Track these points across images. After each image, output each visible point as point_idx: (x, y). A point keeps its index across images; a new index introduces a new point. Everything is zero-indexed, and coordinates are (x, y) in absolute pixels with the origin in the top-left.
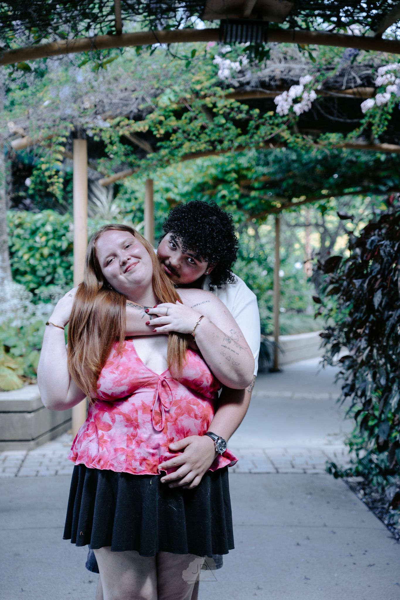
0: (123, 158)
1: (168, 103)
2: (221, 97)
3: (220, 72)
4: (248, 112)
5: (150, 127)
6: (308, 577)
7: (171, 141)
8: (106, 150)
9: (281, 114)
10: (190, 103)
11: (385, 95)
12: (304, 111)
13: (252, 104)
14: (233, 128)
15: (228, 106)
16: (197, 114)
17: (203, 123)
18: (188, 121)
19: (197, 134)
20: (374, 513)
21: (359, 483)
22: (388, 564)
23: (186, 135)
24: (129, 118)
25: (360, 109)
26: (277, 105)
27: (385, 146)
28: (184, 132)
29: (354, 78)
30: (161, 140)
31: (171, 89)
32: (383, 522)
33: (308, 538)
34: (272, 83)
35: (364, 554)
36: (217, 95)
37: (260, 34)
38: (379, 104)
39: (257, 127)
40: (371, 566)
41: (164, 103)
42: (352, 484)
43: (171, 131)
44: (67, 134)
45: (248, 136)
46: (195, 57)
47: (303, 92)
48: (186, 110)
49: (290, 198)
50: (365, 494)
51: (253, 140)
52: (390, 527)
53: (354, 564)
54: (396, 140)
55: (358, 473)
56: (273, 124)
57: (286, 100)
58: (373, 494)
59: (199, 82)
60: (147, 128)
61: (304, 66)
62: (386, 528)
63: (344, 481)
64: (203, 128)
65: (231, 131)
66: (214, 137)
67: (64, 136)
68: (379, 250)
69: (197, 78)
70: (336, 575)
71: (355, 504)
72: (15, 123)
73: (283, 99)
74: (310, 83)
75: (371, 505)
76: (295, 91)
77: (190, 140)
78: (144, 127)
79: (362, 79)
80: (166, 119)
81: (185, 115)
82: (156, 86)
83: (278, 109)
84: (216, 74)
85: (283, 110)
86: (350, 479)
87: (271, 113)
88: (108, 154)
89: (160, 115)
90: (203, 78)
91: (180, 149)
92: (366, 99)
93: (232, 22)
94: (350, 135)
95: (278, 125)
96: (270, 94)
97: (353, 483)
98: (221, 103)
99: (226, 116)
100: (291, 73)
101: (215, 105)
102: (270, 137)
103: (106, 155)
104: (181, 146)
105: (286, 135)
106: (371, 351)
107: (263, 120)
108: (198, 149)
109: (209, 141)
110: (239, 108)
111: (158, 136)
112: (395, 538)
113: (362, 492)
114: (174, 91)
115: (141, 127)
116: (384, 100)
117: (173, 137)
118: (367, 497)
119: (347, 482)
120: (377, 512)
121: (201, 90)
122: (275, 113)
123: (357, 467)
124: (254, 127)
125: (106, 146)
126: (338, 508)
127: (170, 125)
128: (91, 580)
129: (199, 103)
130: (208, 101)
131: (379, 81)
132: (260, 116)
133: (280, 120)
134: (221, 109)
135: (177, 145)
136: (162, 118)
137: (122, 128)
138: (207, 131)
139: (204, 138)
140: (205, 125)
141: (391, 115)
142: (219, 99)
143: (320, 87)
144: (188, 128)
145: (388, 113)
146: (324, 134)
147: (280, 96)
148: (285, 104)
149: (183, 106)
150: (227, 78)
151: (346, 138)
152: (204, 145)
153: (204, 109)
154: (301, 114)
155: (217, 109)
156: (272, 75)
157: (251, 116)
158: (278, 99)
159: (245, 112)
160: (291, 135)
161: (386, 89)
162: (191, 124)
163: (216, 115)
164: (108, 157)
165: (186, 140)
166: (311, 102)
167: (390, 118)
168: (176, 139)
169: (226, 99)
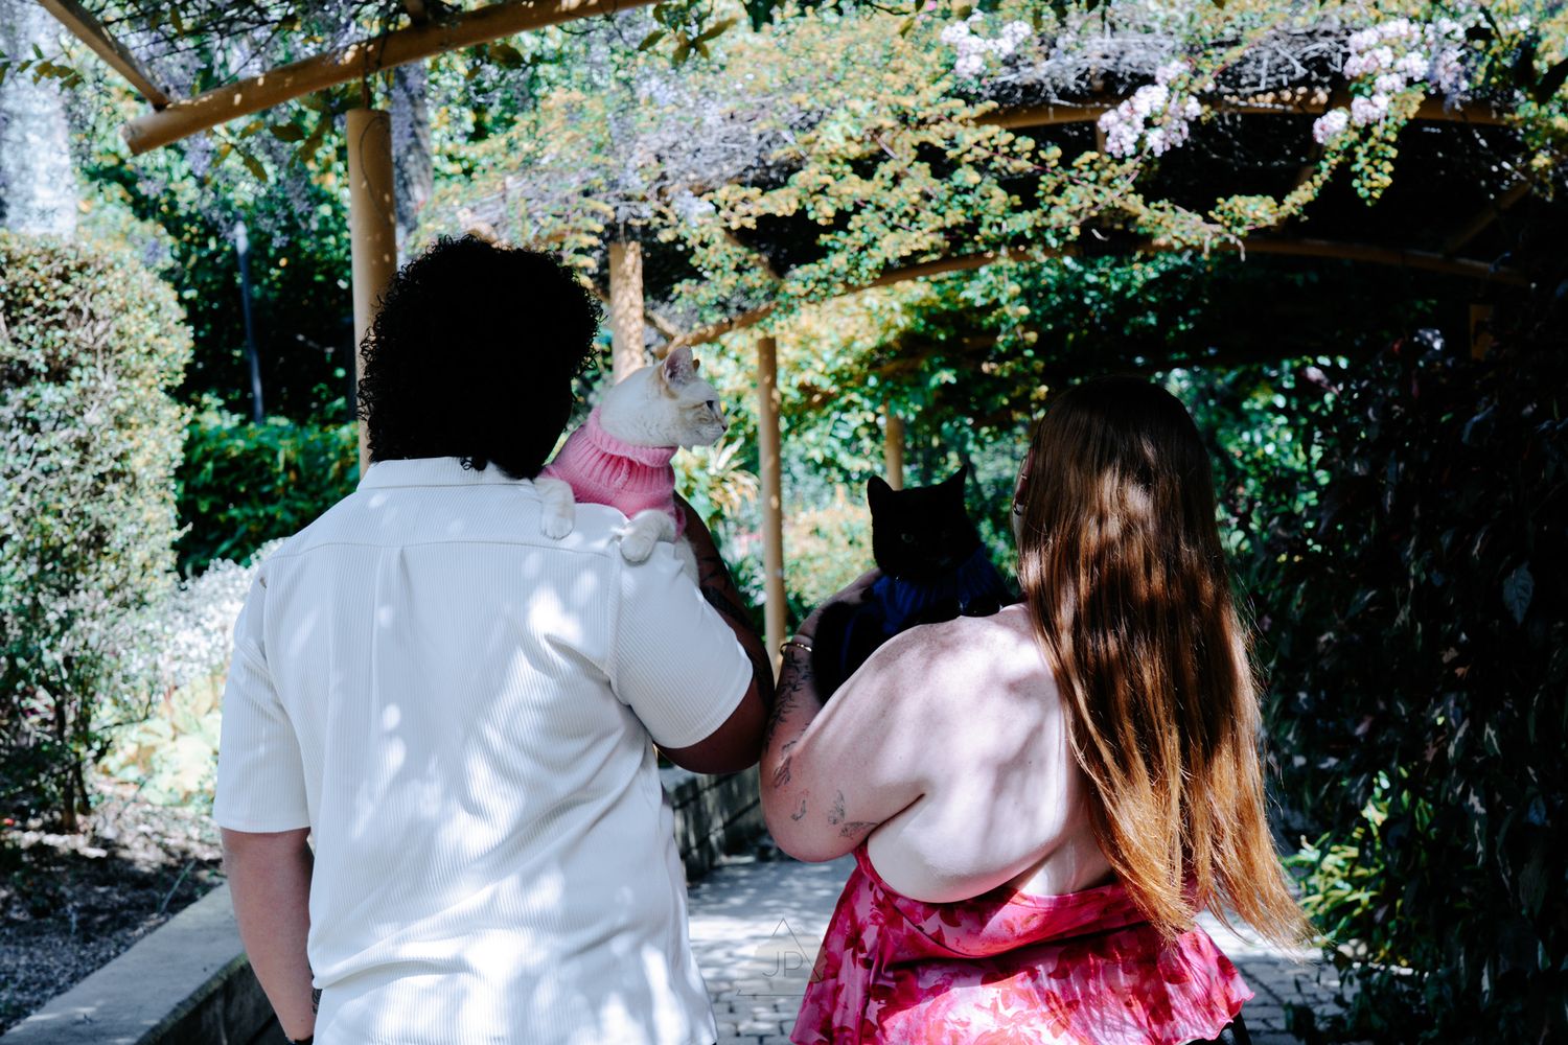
1: (840, 141)
2: (963, 122)
3: (959, 64)
4: (1034, 153)
5: (800, 201)
7: (851, 232)
8: (693, 261)
9: (1117, 154)
10: (888, 141)
11: (1374, 98)
12: (1173, 146)
13: (1042, 136)
14: (1000, 192)
15: (985, 144)
16: (910, 166)
17: (925, 187)
18: (888, 183)
19: (912, 212)
23: (882, 214)
24: (743, 185)
25: (1312, 136)
26: (1107, 135)
28: (879, 208)
29: (1287, 62)
30: (827, 230)
31: (845, 109)
36: (955, 119)
38: (1359, 123)
39: (1059, 190)
41: (832, 142)
43: (850, 208)
44: (599, 228)
45: (1037, 213)
47: (1169, 100)
48: (881, 156)
51: (1051, 222)
56: (1096, 182)
57: (1129, 123)
59: (911, 90)
60: (795, 206)
64: (925, 197)
65: (993, 203)
66: (954, 218)
67: (591, 233)
69: (906, 80)
72: (473, 210)
73: (1121, 120)
74: (1182, 77)
76: (1147, 100)
77: (893, 228)
78: (789, 203)
79: (1305, 64)
80: (836, 181)
81: (882, 168)
82: (807, 106)
83: (1111, 145)
84: (952, 67)
85: (1121, 146)
87: (1089, 156)
88: (699, 270)
89: (821, 173)
90: (918, 82)
91: (872, 251)
94: (1289, 200)
95: (1109, 182)
96: (1081, 111)
98: (968, 137)
99: (981, 167)
100: (1126, 59)
101: (952, 143)
102: (1093, 211)
103: (696, 274)
104: (873, 242)
105: (1133, 205)
107: (1073, 173)
108: (916, 248)
109: (943, 229)
110: (1010, 145)
111: (822, 222)
114: (853, 114)
115: (781, 204)
116: (1375, 113)
117: (855, 222)
121: (916, 108)
122: (1103, 154)
124: (1051, 189)
125: (691, 252)
127: (847, 195)
129: (911, 138)
130: (934, 136)
131: (1354, 66)
132: (1066, 162)
133: (1116, 169)
134: (969, 151)
135: (866, 241)
136: (827, 180)
138: (935, 203)
139: (930, 220)
140: (927, 189)
141: (1394, 145)
142: (961, 127)
143: (1210, 87)
144: (890, 200)
145: (1387, 142)
146: (1226, 200)
147: (1112, 112)
148: (1125, 130)
149: (874, 148)
150: (979, 77)
151: (1282, 208)
152: (932, 238)
153: (926, 152)
154: (1164, 153)
155: (958, 152)
156: (1084, 67)
157: (1043, 162)
158: (1108, 120)
159: (1028, 155)
160: (1146, 204)
161: (1373, 83)
162: (896, 191)
163: (955, 165)
164: (701, 278)
165: (887, 231)
166: (1190, 124)
167: (1393, 153)
168: (862, 229)
169: (978, 127)
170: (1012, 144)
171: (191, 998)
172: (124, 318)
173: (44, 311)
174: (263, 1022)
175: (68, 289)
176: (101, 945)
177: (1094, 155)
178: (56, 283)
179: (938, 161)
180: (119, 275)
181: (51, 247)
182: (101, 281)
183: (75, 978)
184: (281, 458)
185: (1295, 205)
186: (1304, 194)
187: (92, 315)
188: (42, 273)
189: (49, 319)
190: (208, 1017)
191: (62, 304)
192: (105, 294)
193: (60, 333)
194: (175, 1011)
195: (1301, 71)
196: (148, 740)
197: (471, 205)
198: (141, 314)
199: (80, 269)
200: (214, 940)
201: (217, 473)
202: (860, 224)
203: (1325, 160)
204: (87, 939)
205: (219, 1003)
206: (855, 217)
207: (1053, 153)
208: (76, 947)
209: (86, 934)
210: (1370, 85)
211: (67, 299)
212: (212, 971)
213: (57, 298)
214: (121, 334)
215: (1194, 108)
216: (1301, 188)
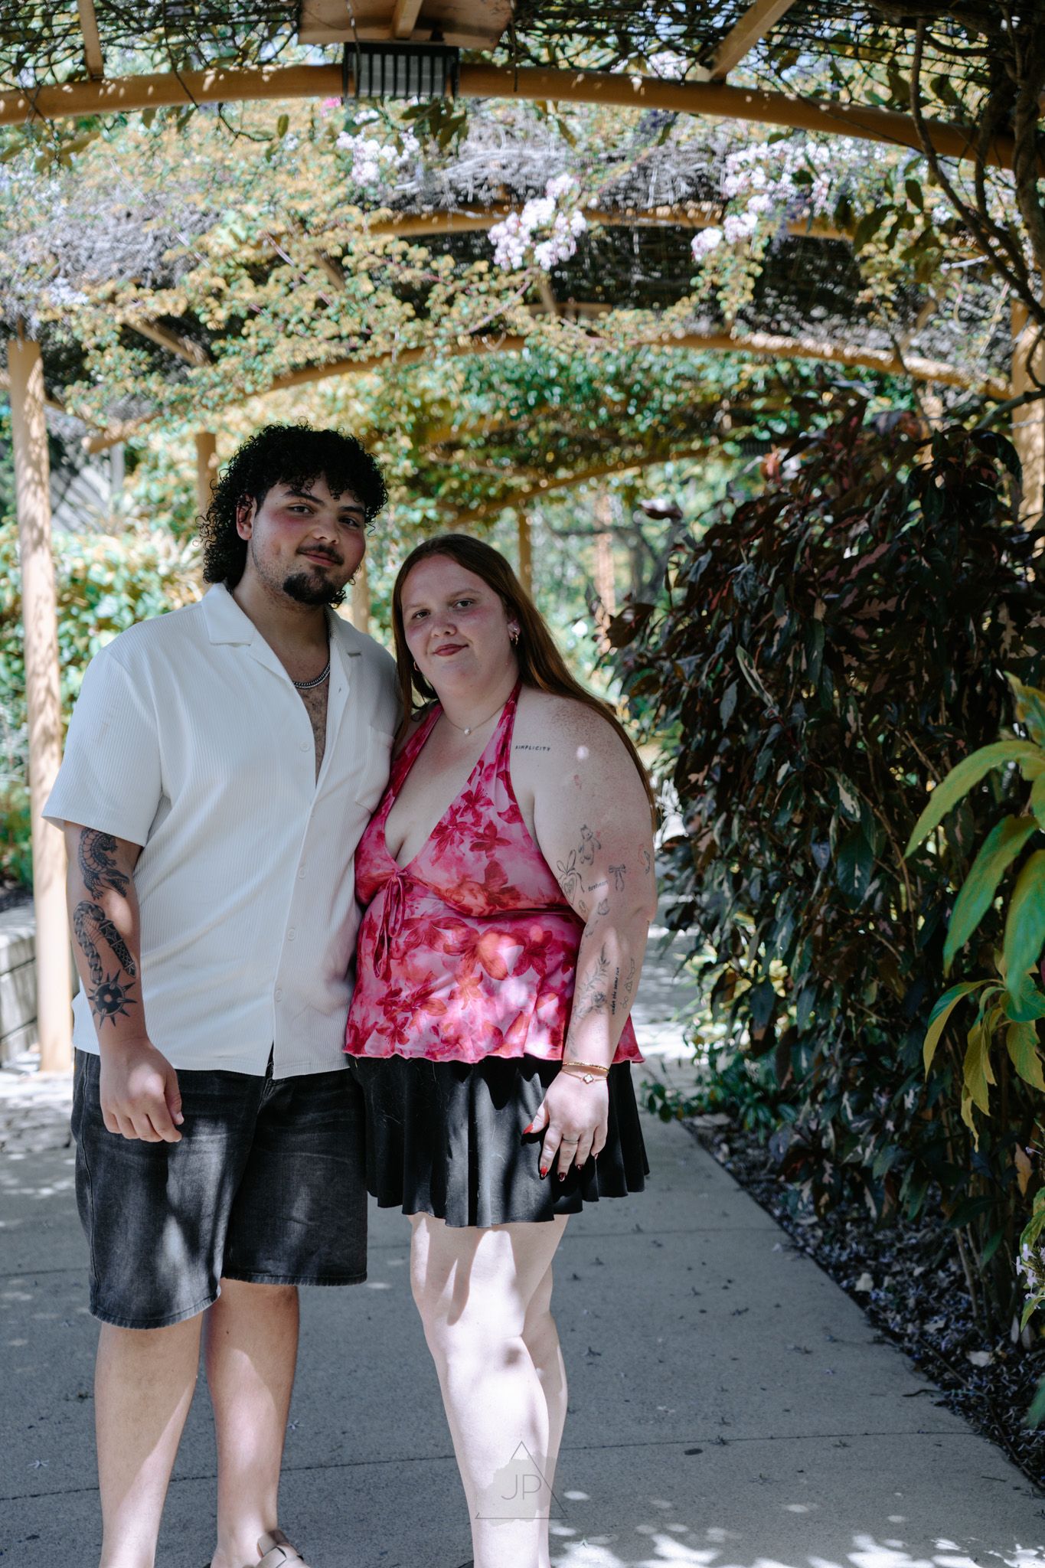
0: (129, 384)
1: (232, 244)
2: (359, 229)
3: (354, 171)
4: (426, 264)
5: (190, 304)
6: (596, 1349)
7: (245, 338)
8: (88, 364)
9: (505, 266)
10: (285, 247)
11: (744, 217)
12: (560, 260)
13: (435, 244)
14: (394, 301)
15: (379, 252)
16: (305, 273)
17: (320, 294)
18: (284, 290)
19: (307, 320)
20: (751, 1194)
21: (719, 1128)
22: (778, 1306)
23: (279, 322)
24: (139, 286)
25: (688, 254)
26: (496, 246)
27: (760, 339)
28: (275, 315)
29: (673, 179)
30: (219, 334)
31: (240, 211)
32: (771, 1213)
33: (599, 1263)
34: (483, 195)
35: (726, 1288)
36: (351, 226)
37: (439, 76)
38: (731, 241)
39: (450, 301)
40: (739, 1313)
41: (221, 245)
42: (701, 1131)
43: (243, 314)
45: (429, 324)
46: (289, 135)
47: (555, 214)
48: (276, 261)
49: (551, 469)
50: (733, 1152)
51: (442, 331)
52: (785, 1223)
53: (703, 1311)
54: (785, 326)
55: (715, 1107)
56: (488, 292)
57: (516, 235)
58: (750, 1151)
59: (305, 194)
60: (182, 307)
61: (553, 154)
62: (777, 1227)
63: (684, 1125)
64: (321, 304)
65: (388, 311)
66: (348, 325)
68: (731, 584)
69: (301, 184)
70: (660, 1340)
71: (709, 1177)
73: (509, 233)
74: (571, 190)
75: (744, 1177)
76: (537, 212)
77: (289, 336)
78: (176, 304)
79: (691, 183)
80: (229, 285)
81: (275, 274)
82: (202, 207)
83: (499, 256)
84: (348, 173)
85: (509, 259)
86: (699, 1121)
87: (482, 266)
88: (93, 373)
89: (213, 275)
90: (314, 186)
91: (267, 357)
92: (701, 230)
93: (370, 48)
94: (667, 315)
95: (500, 294)
96: (476, 220)
97: (706, 1128)
98: (360, 245)
99: (374, 274)
100: (525, 170)
101: (346, 252)
102: (482, 323)
103: (86, 376)
104: (267, 348)
105: (520, 317)
106: (728, 824)
107: (461, 284)
108: (311, 356)
109: (337, 336)
110: (404, 255)
111: (211, 326)
112: (795, 1247)
113: (725, 1148)
114: (245, 217)
115: (171, 304)
116: (743, 231)
117: (250, 326)
118: (735, 1158)
119: (692, 1128)
120: (758, 1191)
121: (312, 212)
122: (492, 266)
123: (712, 1092)
124: (443, 298)
125: (85, 354)
126: (669, 1189)
127: (242, 299)
128: (83, 1392)
129: (308, 245)
130: (330, 243)
131: (731, 185)
133: (504, 282)
134: (363, 259)
135: (260, 348)
136: (220, 282)
137: (121, 307)
138: (330, 311)
139: (325, 328)
140: (324, 297)
141: (762, 264)
142: (356, 234)
143: (594, 202)
144: (286, 306)
145: (754, 260)
146: (608, 313)
147: (502, 224)
148: (513, 242)
149: (268, 252)
150: (374, 185)
152: (325, 347)
154: (551, 267)
155: (352, 259)
156: (482, 176)
157: (436, 273)
158: (498, 232)
159: (420, 265)
160: (532, 316)
161: (746, 203)
162: (291, 297)
163: (350, 272)
164: (95, 383)
165: (281, 336)
166: (576, 239)
167: (758, 271)
168: (257, 333)
170: (405, 253)
195: (684, 188)
202: (253, 329)
203: (701, 277)
206: (248, 323)
210: (743, 207)
215: (579, 223)
216: (679, 304)
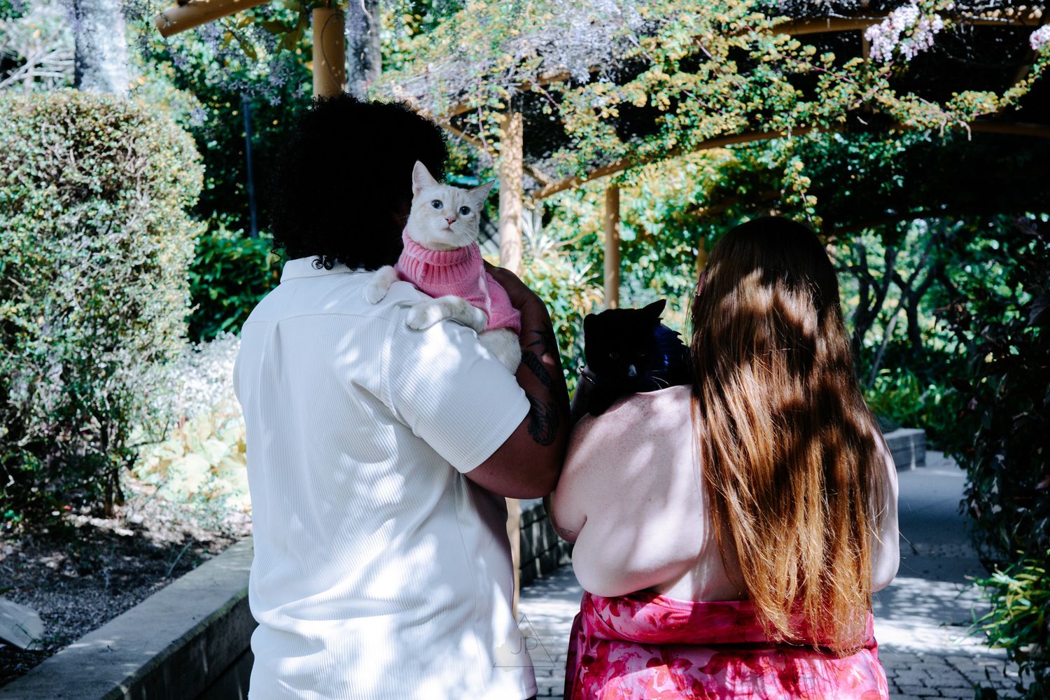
2: (764, 30)
4: (815, 58)
7: (679, 115)
9: (879, 59)
10: (707, 44)
12: (920, 52)
13: (822, 44)
14: (790, 87)
15: (779, 49)
16: (723, 64)
17: (733, 79)
18: (706, 78)
19: (721, 98)
23: (702, 102)
25: (1028, 44)
26: (871, 43)
28: (698, 96)
30: (664, 113)
31: (677, 21)
36: (758, 29)
39: (833, 85)
43: (678, 97)
45: (815, 104)
47: (919, 17)
48: (702, 57)
51: (825, 110)
57: (888, 35)
64: (732, 87)
65: (782, 92)
66: (753, 105)
72: (404, 87)
73: (882, 32)
76: (902, 17)
77: (709, 112)
80: (670, 77)
81: (703, 66)
82: (647, 16)
83: (874, 52)
85: (882, 55)
87: (856, 61)
89: (661, 72)
91: (693, 130)
94: (1007, 94)
95: (872, 82)
98: (765, 43)
99: (776, 66)
101: (755, 48)
102: (857, 105)
104: (693, 123)
105: (888, 98)
107: (843, 73)
108: (725, 128)
109: (745, 113)
114: (682, 24)
117: (682, 107)
124: (827, 85)
127: (677, 85)
129: (724, 44)
130: (742, 42)
132: (838, 64)
133: (876, 71)
134: (767, 54)
135: (689, 123)
136: (665, 77)
138: (739, 92)
139: (734, 104)
140: (734, 82)
142: (761, 34)
143: (950, 6)
144: (706, 90)
146: (959, 93)
147: (876, 26)
148: (886, 42)
149: (696, 50)
151: (1002, 100)
153: (736, 54)
154: (913, 58)
155: (759, 54)
157: (821, 64)
158: (872, 32)
159: (810, 59)
160: (897, 97)
162: (711, 83)
163: (756, 63)
165: (704, 113)
166: (935, 36)
168: (687, 112)
169: (775, 36)
170: (799, 50)
171: (182, 638)
172: (157, 156)
173: (101, 149)
174: (234, 657)
175: (118, 134)
176: (125, 597)
177: (860, 60)
178: (110, 129)
179: (743, 60)
180: (154, 125)
181: (107, 103)
182: (141, 129)
183: (104, 620)
184: (268, 261)
185: (1012, 98)
186: (1018, 90)
187: (134, 153)
188: (101, 122)
189: (104, 154)
190: (194, 652)
191: (113, 144)
192: (144, 138)
193: (111, 165)
194: (170, 646)
196: (167, 455)
197: (402, 83)
198: (169, 153)
199: (127, 120)
200: (202, 598)
201: (224, 271)
202: (684, 109)
203: (1038, 63)
204: (116, 593)
205: (203, 643)
206: (681, 104)
207: (830, 57)
208: (108, 598)
209: (115, 589)
211: (117, 141)
212: (199, 620)
213: (110, 140)
214: (154, 167)
216: (1017, 85)
